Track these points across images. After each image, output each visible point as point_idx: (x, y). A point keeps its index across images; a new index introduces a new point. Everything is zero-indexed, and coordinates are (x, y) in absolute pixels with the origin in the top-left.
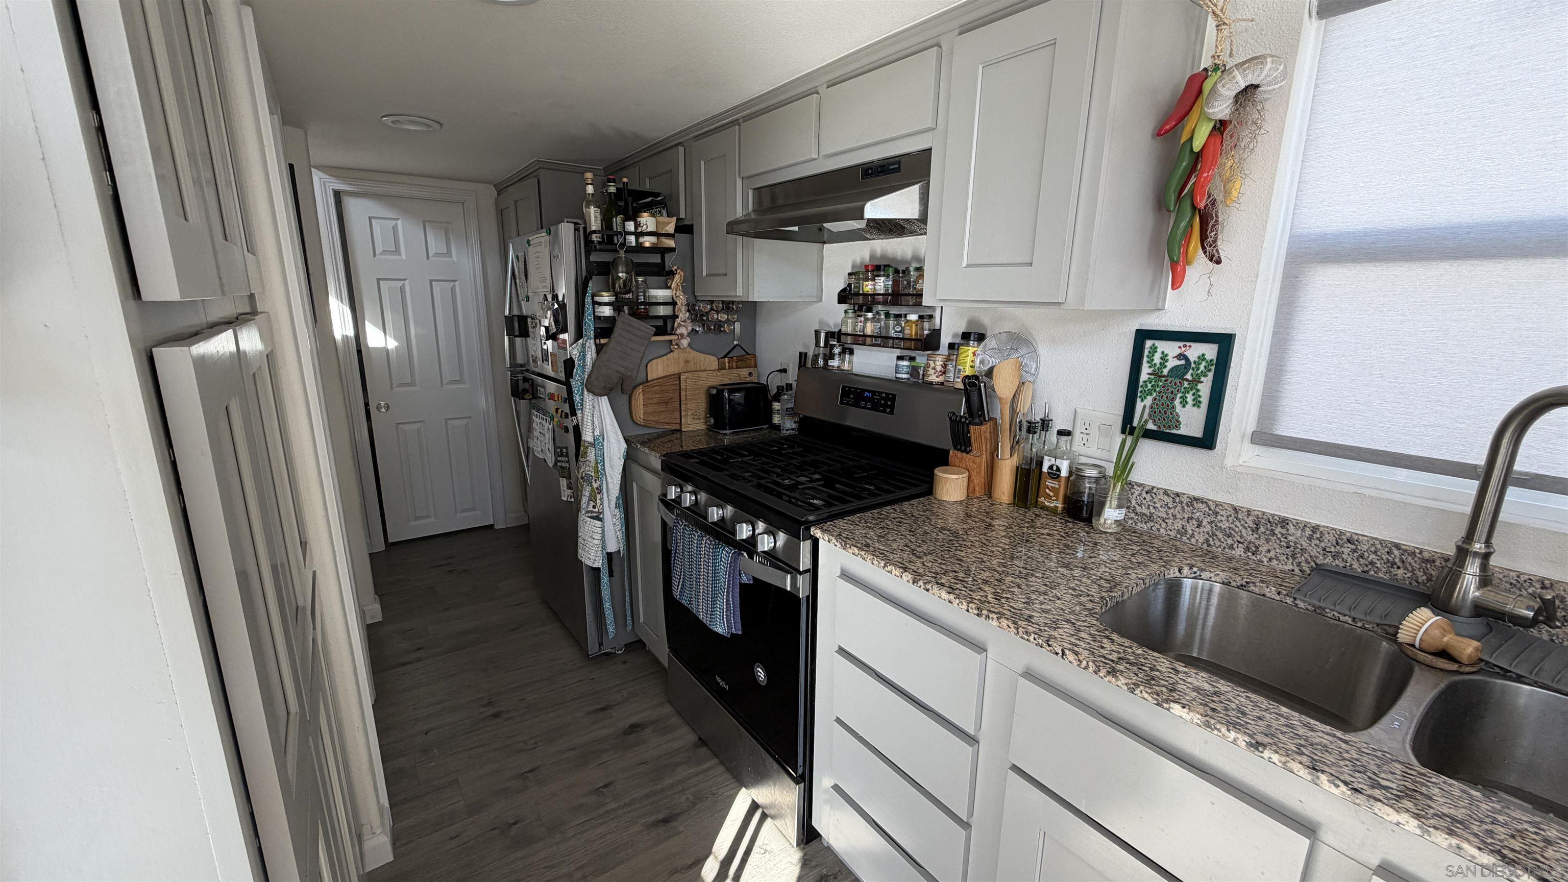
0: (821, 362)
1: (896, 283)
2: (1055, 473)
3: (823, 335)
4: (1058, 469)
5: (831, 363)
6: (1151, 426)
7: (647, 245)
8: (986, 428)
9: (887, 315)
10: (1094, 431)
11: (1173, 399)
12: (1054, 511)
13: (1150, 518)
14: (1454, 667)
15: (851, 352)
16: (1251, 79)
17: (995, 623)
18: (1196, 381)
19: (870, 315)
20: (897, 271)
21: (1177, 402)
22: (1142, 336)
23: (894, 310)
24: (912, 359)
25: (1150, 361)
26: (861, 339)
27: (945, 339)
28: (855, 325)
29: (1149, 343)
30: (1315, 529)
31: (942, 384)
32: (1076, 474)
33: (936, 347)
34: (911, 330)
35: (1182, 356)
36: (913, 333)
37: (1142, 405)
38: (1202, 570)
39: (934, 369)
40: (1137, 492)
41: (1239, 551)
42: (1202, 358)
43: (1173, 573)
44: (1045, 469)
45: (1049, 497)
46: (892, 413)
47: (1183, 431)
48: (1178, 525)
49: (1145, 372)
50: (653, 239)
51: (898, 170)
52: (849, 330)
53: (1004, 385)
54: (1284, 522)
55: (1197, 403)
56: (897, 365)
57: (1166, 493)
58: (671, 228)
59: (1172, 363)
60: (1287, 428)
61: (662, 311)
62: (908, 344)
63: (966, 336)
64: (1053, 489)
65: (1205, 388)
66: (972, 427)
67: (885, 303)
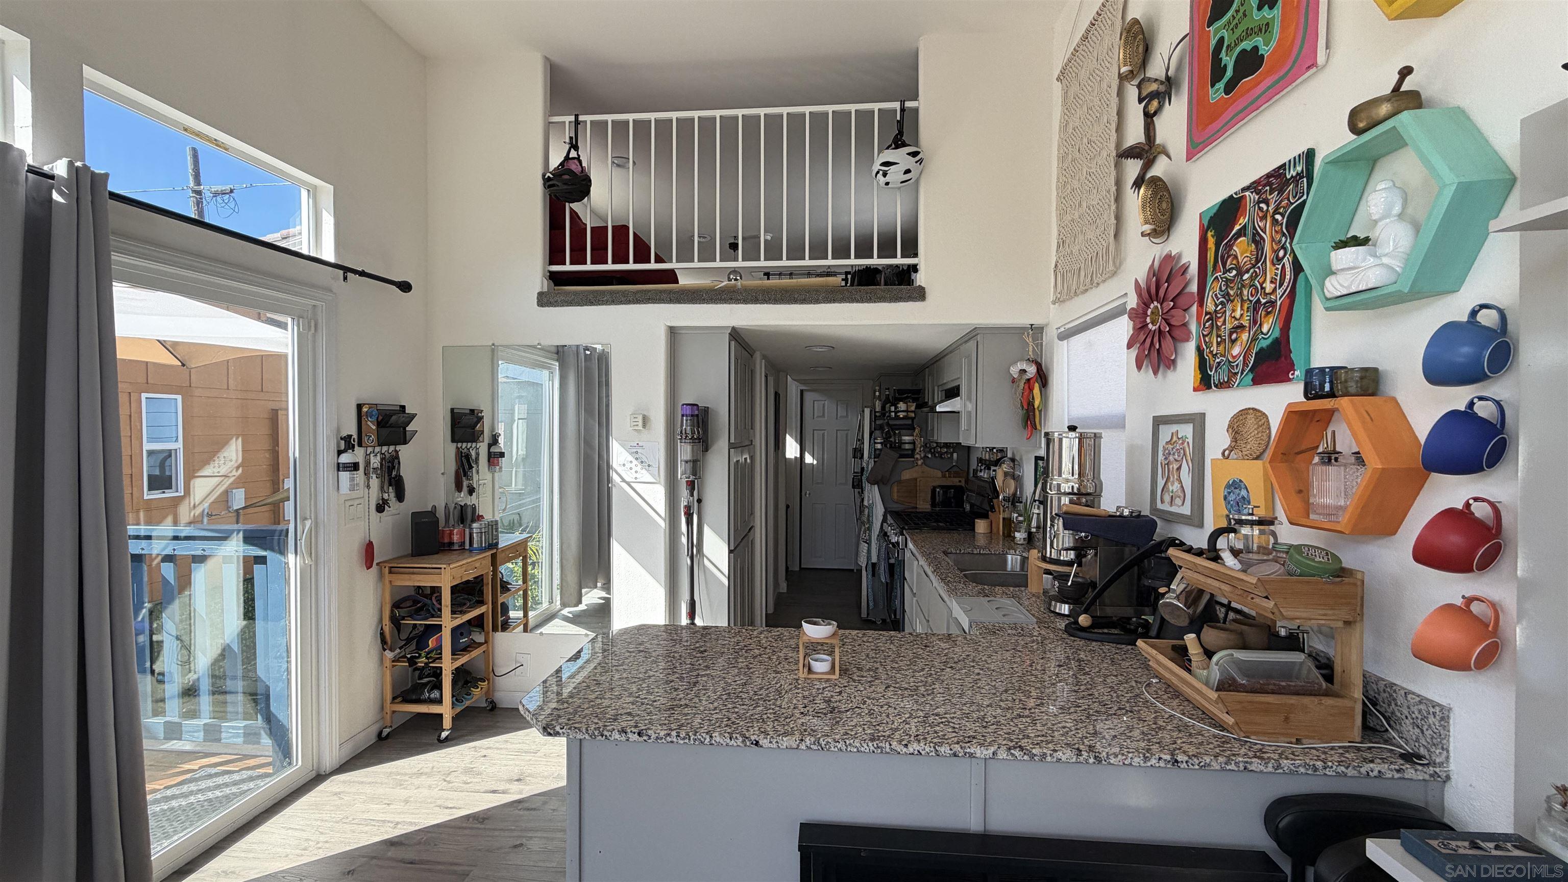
7: (901, 416)
22: (1036, 459)
25: (1038, 469)
29: (1038, 462)
50: (904, 414)
58: (913, 408)
61: (907, 446)
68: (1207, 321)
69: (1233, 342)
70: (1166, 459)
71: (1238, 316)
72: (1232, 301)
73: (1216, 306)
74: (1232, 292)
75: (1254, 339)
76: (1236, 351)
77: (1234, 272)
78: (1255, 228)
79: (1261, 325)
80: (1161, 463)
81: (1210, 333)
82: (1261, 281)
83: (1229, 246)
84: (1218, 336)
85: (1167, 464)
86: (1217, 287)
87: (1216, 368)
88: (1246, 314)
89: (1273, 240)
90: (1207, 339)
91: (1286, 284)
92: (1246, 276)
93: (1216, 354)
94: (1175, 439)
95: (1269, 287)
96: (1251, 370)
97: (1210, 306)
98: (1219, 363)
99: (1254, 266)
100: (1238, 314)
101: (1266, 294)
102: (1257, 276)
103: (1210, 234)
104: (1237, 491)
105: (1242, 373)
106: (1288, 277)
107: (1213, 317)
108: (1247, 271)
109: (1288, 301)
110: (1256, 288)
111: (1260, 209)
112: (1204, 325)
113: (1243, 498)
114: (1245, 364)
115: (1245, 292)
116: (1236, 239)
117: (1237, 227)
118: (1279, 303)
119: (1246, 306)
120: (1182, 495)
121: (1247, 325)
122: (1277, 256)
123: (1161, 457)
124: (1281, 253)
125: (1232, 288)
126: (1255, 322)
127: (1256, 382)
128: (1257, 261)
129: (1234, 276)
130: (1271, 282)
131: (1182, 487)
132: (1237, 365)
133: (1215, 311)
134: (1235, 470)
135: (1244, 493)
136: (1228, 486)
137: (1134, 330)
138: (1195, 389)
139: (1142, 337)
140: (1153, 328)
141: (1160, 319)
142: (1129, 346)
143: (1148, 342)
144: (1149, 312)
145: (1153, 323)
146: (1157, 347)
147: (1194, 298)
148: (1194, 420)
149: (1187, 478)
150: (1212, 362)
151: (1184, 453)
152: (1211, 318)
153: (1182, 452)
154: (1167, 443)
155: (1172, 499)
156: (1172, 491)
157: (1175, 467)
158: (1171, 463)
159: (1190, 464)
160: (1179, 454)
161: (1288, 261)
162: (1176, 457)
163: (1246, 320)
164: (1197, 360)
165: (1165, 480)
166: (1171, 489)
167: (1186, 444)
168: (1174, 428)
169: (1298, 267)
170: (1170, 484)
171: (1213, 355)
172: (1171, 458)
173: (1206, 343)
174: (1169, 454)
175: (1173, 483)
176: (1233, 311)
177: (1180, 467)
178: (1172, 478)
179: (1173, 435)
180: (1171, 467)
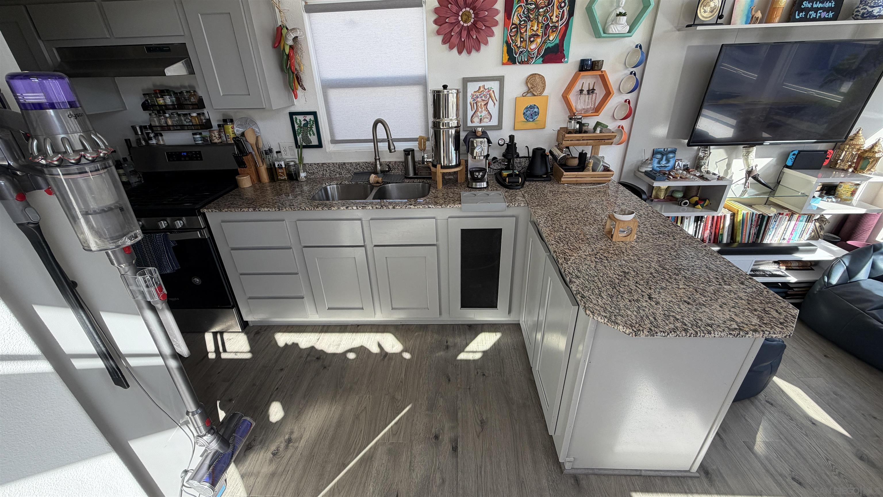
0: (143, 143)
1: (178, 99)
2: (280, 167)
3: (138, 128)
4: (281, 165)
5: (151, 142)
6: (304, 144)
8: (249, 156)
9: (178, 114)
10: (287, 149)
11: (307, 134)
12: (285, 180)
13: (314, 173)
14: (379, 185)
15: (162, 135)
16: (295, 35)
18: (311, 127)
19: (167, 115)
20: (175, 93)
21: (308, 135)
22: (291, 114)
23: (182, 112)
24: (200, 134)
25: (297, 123)
26: (168, 128)
27: (214, 124)
28: (159, 121)
29: (294, 117)
30: (351, 163)
31: (221, 142)
32: (287, 165)
33: (211, 127)
34: (196, 120)
35: (305, 120)
36: (198, 122)
37: (299, 137)
38: (330, 182)
39: (215, 136)
40: (307, 166)
41: (338, 175)
42: (310, 120)
43: (324, 185)
44: (277, 166)
45: (281, 176)
46: (201, 159)
47: (313, 144)
48: (321, 173)
49: (296, 126)
51: (169, 50)
52: (156, 124)
53: (251, 139)
54: (344, 164)
55: (314, 135)
56: (194, 138)
57: (315, 164)
59: (303, 123)
60: (338, 138)
62: (196, 127)
63: (225, 121)
64: (282, 173)
65: (314, 129)
66: (244, 157)
67: (174, 109)
68: (514, 28)
70: (474, 100)
72: (532, 21)
73: (521, 21)
74: (531, 16)
75: (544, 42)
76: (533, 46)
77: (533, 6)
79: (549, 36)
80: (471, 103)
81: (516, 35)
82: (550, 15)
84: (521, 38)
85: (476, 103)
86: (521, 11)
87: (520, 54)
88: (540, 29)
90: (513, 38)
91: (564, 20)
92: (541, 10)
93: (520, 47)
94: (482, 89)
95: (555, 19)
96: (542, 57)
97: (516, 20)
98: (522, 52)
99: (546, 6)
100: (535, 28)
101: (553, 22)
102: (548, 12)
104: (532, 110)
105: (536, 58)
106: (565, 17)
107: (518, 27)
108: (542, 8)
109: (564, 28)
110: (547, 18)
112: (511, 30)
113: (535, 112)
114: (538, 53)
115: (540, 18)
118: (559, 28)
119: (540, 25)
120: (489, 117)
121: (541, 35)
122: (561, 5)
123: (469, 99)
124: (563, 5)
125: (531, 14)
126: (545, 34)
127: (544, 62)
128: (549, 4)
129: (534, 8)
130: (556, 17)
131: (489, 112)
132: (533, 54)
133: (520, 24)
134: (531, 101)
135: (536, 110)
136: (527, 108)
137: (436, 22)
138: (503, 64)
139: (457, 29)
140: (465, 25)
141: (472, 20)
142: (438, 33)
143: (464, 33)
144: (461, 13)
145: (465, 22)
146: (475, 37)
147: (497, 12)
148: (501, 79)
149: (493, 108)
150: (517, 51)
151: (490, 96)
152: (516, 27)
153: (488, 96)
154: (475, 92)
155: (481, 119)
156: (481, 116)
157: (483, 104)
158: (479, 102)
159: (495, 101)
160: (486, 97)
161: (566, 9)
162: (484, 98)
163: (540, 33)
164: (505, 48)
165: (474, 111)
166: (480, 115)
167: (491, 92)
168: (481, 84)
169: (571, 13)
170: (478, 113)
171: (518, 47)
172: (479, 99)
173: (512, 40)
174: (477, 97)
175: (481, 112)
176: (532, 26)
177: (487, 103)
178: (480, 110)
179: (480, 88)
180: (479, 104)
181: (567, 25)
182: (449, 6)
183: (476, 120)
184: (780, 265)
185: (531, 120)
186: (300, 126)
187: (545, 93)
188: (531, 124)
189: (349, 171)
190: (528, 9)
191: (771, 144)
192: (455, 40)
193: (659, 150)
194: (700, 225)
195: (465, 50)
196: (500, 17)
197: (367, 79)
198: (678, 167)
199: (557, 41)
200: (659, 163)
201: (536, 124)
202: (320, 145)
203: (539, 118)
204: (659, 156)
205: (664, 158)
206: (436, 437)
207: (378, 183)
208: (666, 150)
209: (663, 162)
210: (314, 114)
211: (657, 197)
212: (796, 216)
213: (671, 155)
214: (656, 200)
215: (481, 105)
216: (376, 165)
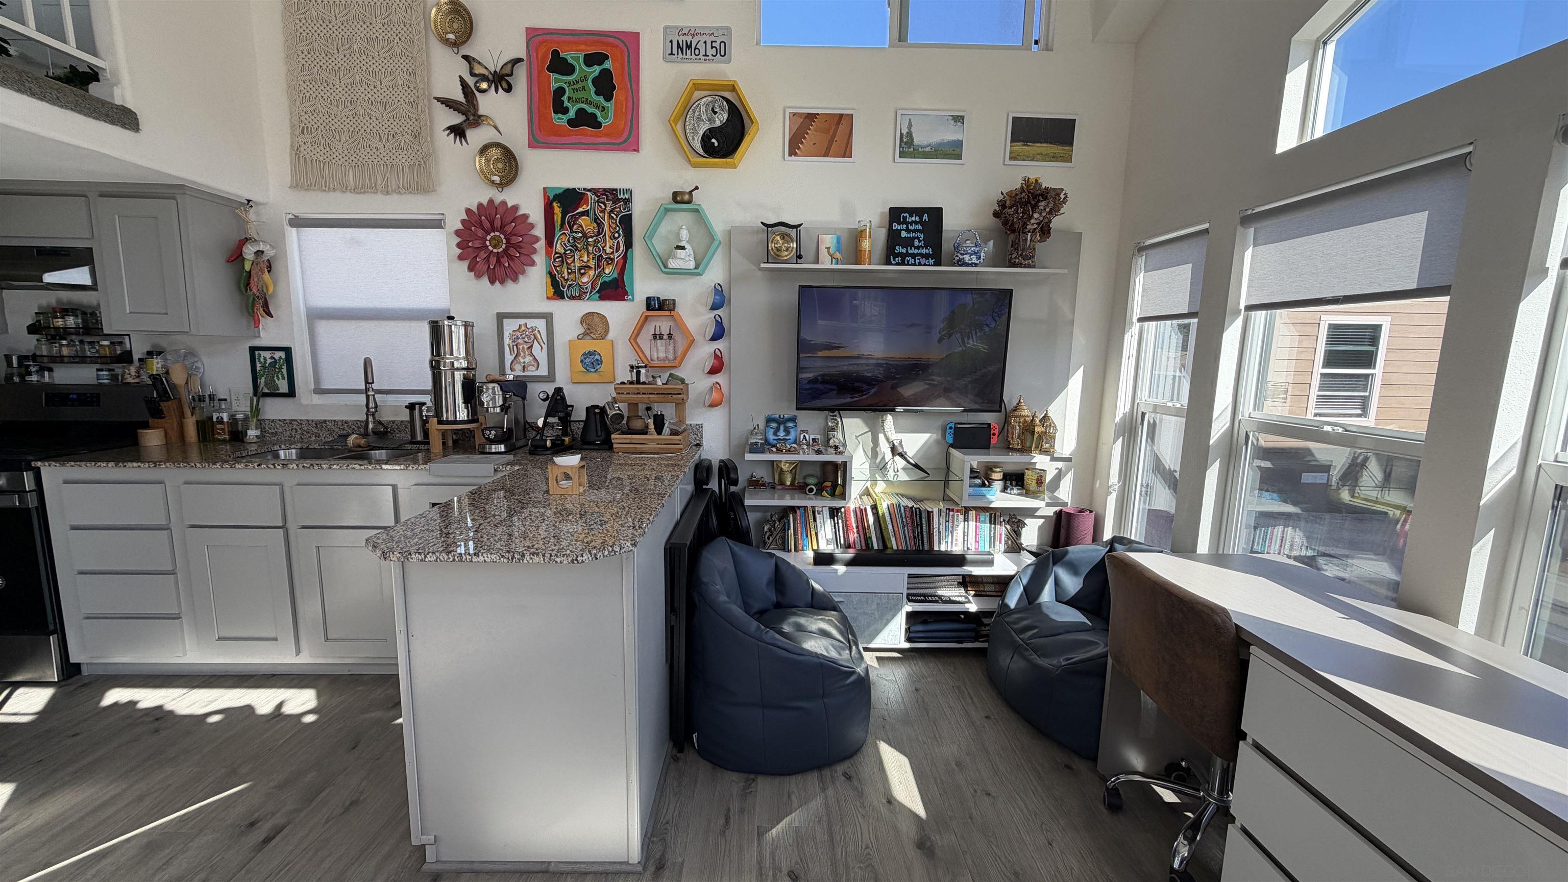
0: (16, 379)
1: (85, 321)
2: (220, 421)
3: (15, 358)
4: (222, 418)
5: (29, 378)
6: (266, 391)
8: (172, 403)
9: (81, 342)
10: (241, 397)
11: (273, 377)
12: (224, 441)
13: (276, 434)
14: (361, 449)
15: (50, 370)
16: (258, 249)
17: (164, 466)
18: (280, 368)
19: (64, 342)
20: (84, 313)
21: (275, 378)
22: (253, 350)
23: (89, 339)
24: (110, 370)
25: (259, 360)
26: (59, 359)
27: (136, 357)
28: (50, 350)
29: (257, 353)
30: (335, 421)
31: (138, 383)
32: (233, 418)
33: (131, 361)
34: (105, 351)
35: (272, 358)
36: (108, 353)
37: (262, 381)
38: (290, 445)
39: (129, 374)
40: (267, 422)
41: (313, 438)
42: (280, 358)
43: (276, 447)
44: (215, 420)
45: (219, 434)
46: (98, 405)
47: (281, 391)
48: (288, 434)
49: (258, 365)
51: (68, 255)
52: (45, 353)
53: (178, 377)
54: (325, 421)
55: (283, 378)
56: (97, 375)
57: (280, 420)
59: (269, 361)
60: (326, 385)
62: (104, 360)
63: (150, 354)
64: (221, 429)
65: (284, 371)
66: (162, 404)
67: (77, 334)
68: (558, 258)
69: (583, 274)
70: (514, 342)
71: (585, 260)
72: (580, 251)
73: (566, 251)
74: (579, 246)
75: (599, 275)
76: (585, 279)
77: (580, 235)
78: (595, 215)
79: (603, 269)
80: (509, 345)
81: (561, 266)
82: (603, 245)
83: (575, 218)
84: (568, 269)
85: (516, 345)
86: (565, 239)
87: (568, 287)
88: (591, 261)
89: (610, 226)
90: (558, 269)
91: (620, 251)
92: (590, 240)
93: (568, 279)
94: (523, 328)
95: (608, 250)
96: (598, 292)
97: (560, 249)
98: (570, 285)
99: (596, 236)
101: (607, 254)
102: (599, 242)
103: (555, 204)
104: (592, 357)
105: (591, 293)
106: (622, 248)
107: (563, 257)
108: (592, 237)
109: (622, 261)
110: (599, 248)
111: (601, 207)
112: (555, 260)
113: (597, 360)
114: (593, 288)
115: (590, 248)
116: (580, 216)
117: (580, 210)
118: (616, 260)
119: (591, 256)
120: (536, 364)
121: (593, 267)
122: (614, 236)
123: (507, 341)
124: (617, 235)
125: (578, 243)
126: (599, 267)
127: (602, 298)
128: (599, 234)
129: (581, 237)
130: (610, 248)
131: (535, 358)
132: (586, 288)
133: (565, 253)
134: (590, 345)
135: (597, 357)
136: (585, 354)
137: (459, 245)
138: (548, 298)
139: (483, 255)
140: (495, 251)
141: (504, 246)
142: (461, 258)
143: (493, 260)
144: (489, 238)
145: (495, 247)
146: (507, 265)
147: (537, 239)
148: (548, 317)
149: (540, 353)
150: (564, 283)
151: (535, 338)
152: (561, 256)
153: (532, 337)
154: (514, 331)
155: (524, 367)
156: (524, 362)
157: (526, 347)
158: (521, 344)
159: (542, 344)
160: (529, 338)
161: (621, 240)
162: (526, 340)
163: (592, 264)
164: (549, 280)
165: (514, 356)
166: (522, 361)
167: (536, 332)
168: (522, 321)
169: (629, 244)
170: (520, 358)
171: (565, 280)
172: (520, 341)
173: (557, 271)
174: (518, 338)
175: (524, 357)
176: (581, 257)
177: (532, 346)
178: (522, 354)
179: (520, 326)
180: (521, 347)
181: (625, 258)
182: (473, 228)
183: (518, 367)
184: (969, 589)
185: (593, 370)
186: (264, 367)
187: (610, 336)
188: (593, 377)
189: (331, 431)
190: (574, 238)
191: (905, 411)
192: (481, 266)
193: (773, 416)
194: (838, 523)
195: (497, 282)
196: (541, 245)
197: (371, 310)
198: (804, 441)
199: (615, 275)
200: (775, 434)
201: (600, 375)
202: (291, 393)
203: (603, 368)
204: (774, 425)
205: (782, 428)
206: (252, 824)
207: (360, 446)
208: (782, 417)
209: (782, 434)
210: (288, 351)
211: (782, 483)
212: (972, 514)
213: (790, 425)
214: (780, 487)
215: (523, 348)
216: (367, 422)
